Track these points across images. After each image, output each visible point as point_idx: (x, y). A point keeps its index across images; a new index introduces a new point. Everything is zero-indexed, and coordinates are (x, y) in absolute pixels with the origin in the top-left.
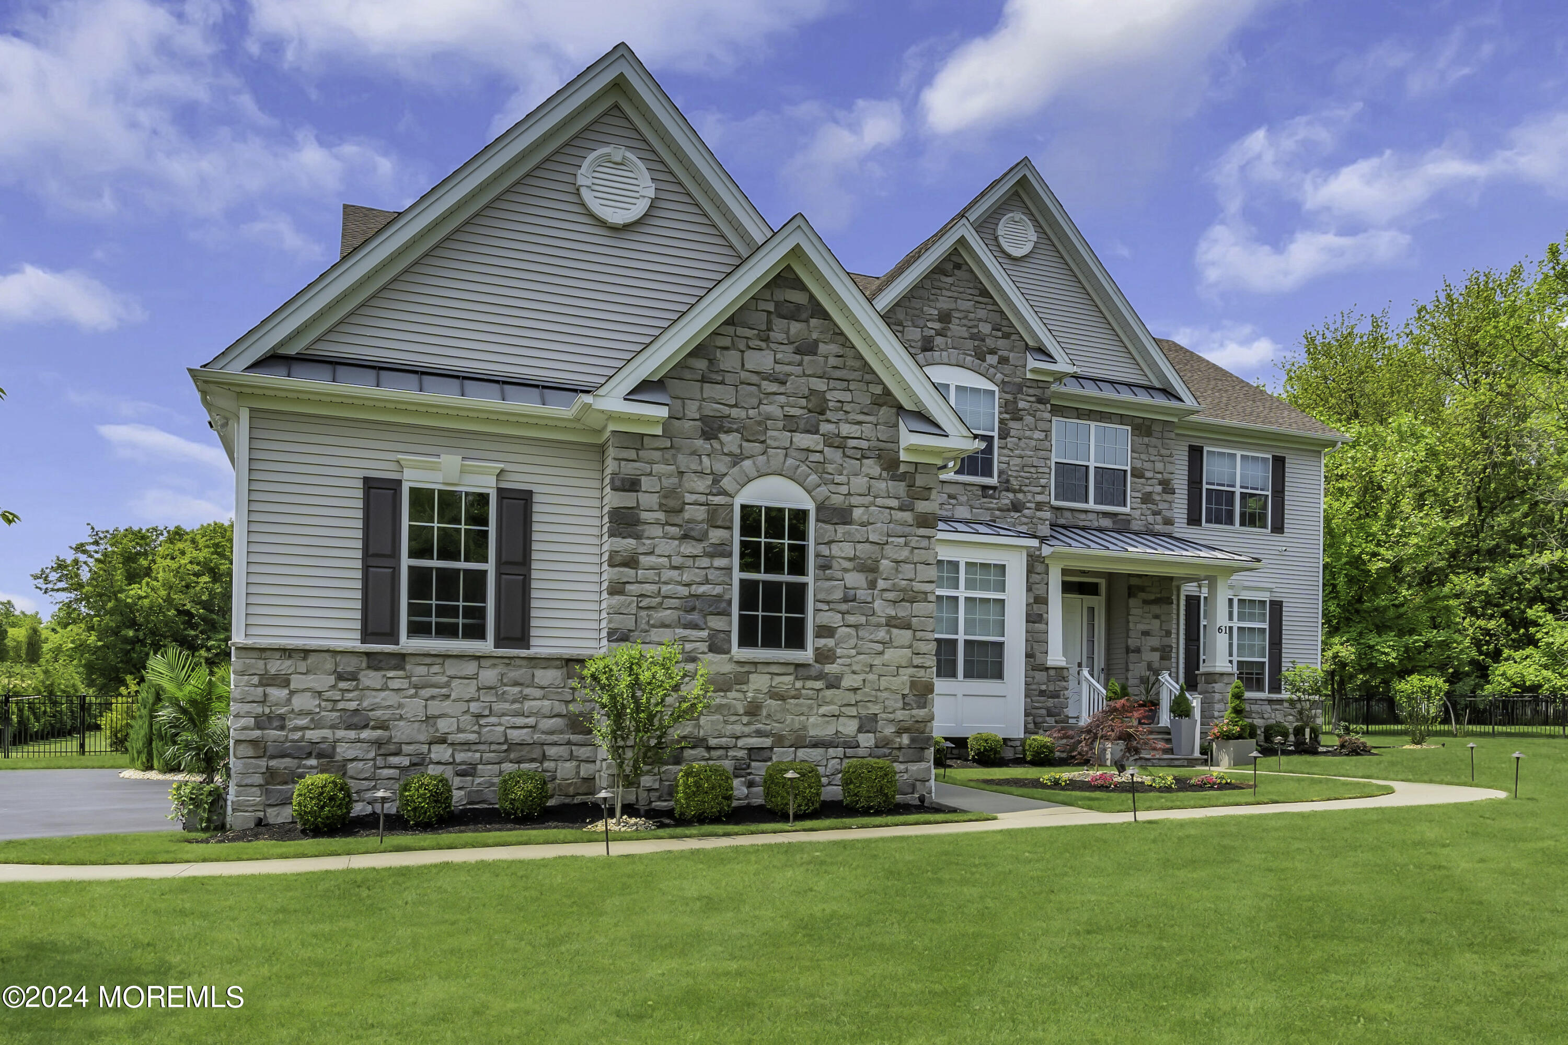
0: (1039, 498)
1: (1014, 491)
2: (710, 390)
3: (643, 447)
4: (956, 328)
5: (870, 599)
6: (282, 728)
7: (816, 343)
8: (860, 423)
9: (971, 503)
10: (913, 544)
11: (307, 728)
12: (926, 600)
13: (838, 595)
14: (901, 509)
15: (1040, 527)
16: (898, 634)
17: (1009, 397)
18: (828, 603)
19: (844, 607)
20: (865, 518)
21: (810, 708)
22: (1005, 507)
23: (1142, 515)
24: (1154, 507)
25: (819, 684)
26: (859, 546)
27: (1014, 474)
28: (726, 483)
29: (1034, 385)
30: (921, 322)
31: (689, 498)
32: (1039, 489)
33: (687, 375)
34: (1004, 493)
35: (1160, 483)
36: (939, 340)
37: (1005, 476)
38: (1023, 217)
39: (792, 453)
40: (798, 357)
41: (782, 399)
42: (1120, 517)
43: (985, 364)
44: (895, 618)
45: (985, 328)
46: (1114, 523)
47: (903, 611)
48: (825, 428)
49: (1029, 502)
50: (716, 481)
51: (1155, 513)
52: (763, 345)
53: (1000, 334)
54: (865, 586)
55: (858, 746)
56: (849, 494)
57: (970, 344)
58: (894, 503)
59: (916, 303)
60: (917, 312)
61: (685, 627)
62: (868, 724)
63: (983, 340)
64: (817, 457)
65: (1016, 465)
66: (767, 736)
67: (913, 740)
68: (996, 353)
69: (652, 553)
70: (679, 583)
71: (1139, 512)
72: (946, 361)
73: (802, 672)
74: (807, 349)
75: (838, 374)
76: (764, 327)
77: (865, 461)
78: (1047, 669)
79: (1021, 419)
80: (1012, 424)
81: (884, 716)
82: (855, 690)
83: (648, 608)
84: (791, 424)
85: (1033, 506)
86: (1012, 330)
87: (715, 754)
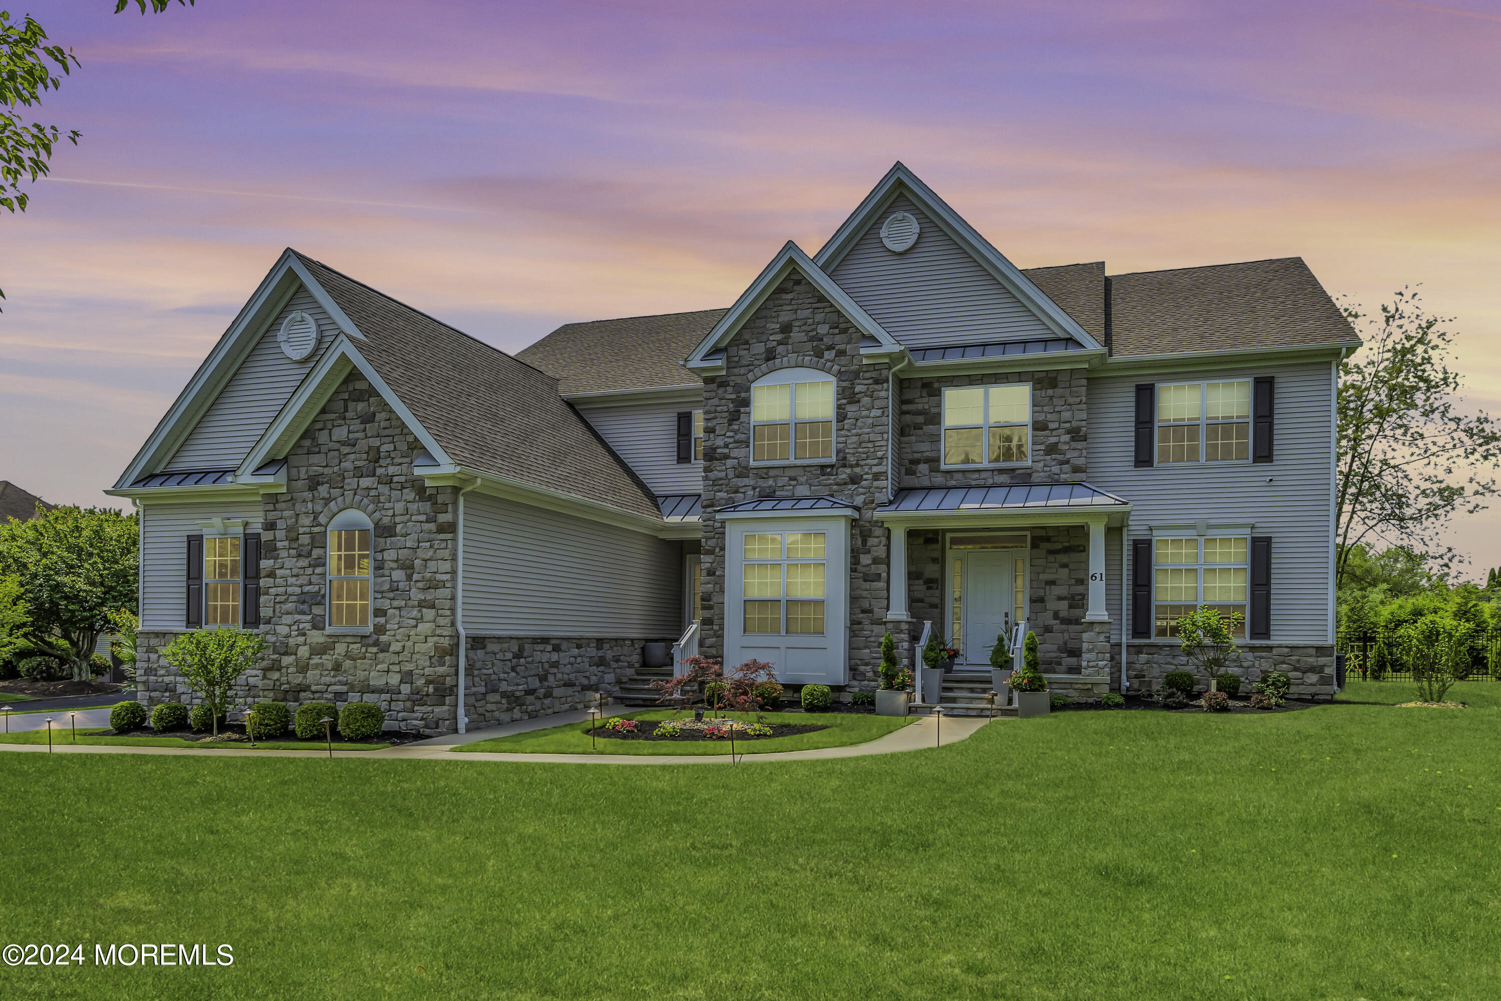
0: (875, 469)
1: (851, 466)
2: (314, 459)
3: (277, 502)
4: (797, 336)
5: (408, 589)
6: (155, 675)
7: (374, 414)
8: (400, 464)
9: (810, 481)
10: (436, 547)
11: (164, 676)
12: (444, 587)
13: (386, 587)
14: (427, 522)
15: (877, 495)
16: (429, 614)
17: (845, 384)
18: (382, 592)
19: (391, 595)
20: (404, 531)
21: (371, 665)
22: (842, 482)
23: (1045, 466)
24: (1060, 457)
25: (374, 650)
26: (400, 551)
27: (851, 451)
28: (322, 519)
29: (871, 368)
30: (764, 338)
31: (301, 530)
32: (875, 462)
33: (300, 451)
34: (841, 469)
35: (1068, 432)
36: (780, 349)
37: (841, 455)
38: (906, 214)
39: (359, 492)
40: (363, 426)
41: (352, 456)
42: (1018, 472)
43: (822, 360)
44: (425, 600)
45: (823, 329)
46: (1012, 478)
47: (430, 596)
48: (379, 471)
49: (867, 474)
50: (315, 518)
51: (1062, 463)
52: (343, 422)
53: (837, 331)
54: (404, 579)
55: (400, 693)
56: (394, 515)
57: (809, 346)
58: (423, 518)
59: (759, 322)
60: (760, 330)
61: (299, 613)
62: (407, 677)
63: (822, 340)
64: (373, 493)
65: (854, 443)
66: (345, 685)
67: (436, 689)
68: (834, 348)
69: (282, 568)
70: (296, 586)
71: (1041, 464)
72: (787, 365)
73: (365, 641)
74: (368, 419)
75: (386, 432)
76: (342, 410)
77: (404, 491)
78: (885, 623)
79: (859, 401)
80: (850, 408)
81: (417, 671)
82: (398, 653)
83: (280, 603)
84: (359, 473)
85: (870, 477)
86: (849, 325)
87: (317, 695)
